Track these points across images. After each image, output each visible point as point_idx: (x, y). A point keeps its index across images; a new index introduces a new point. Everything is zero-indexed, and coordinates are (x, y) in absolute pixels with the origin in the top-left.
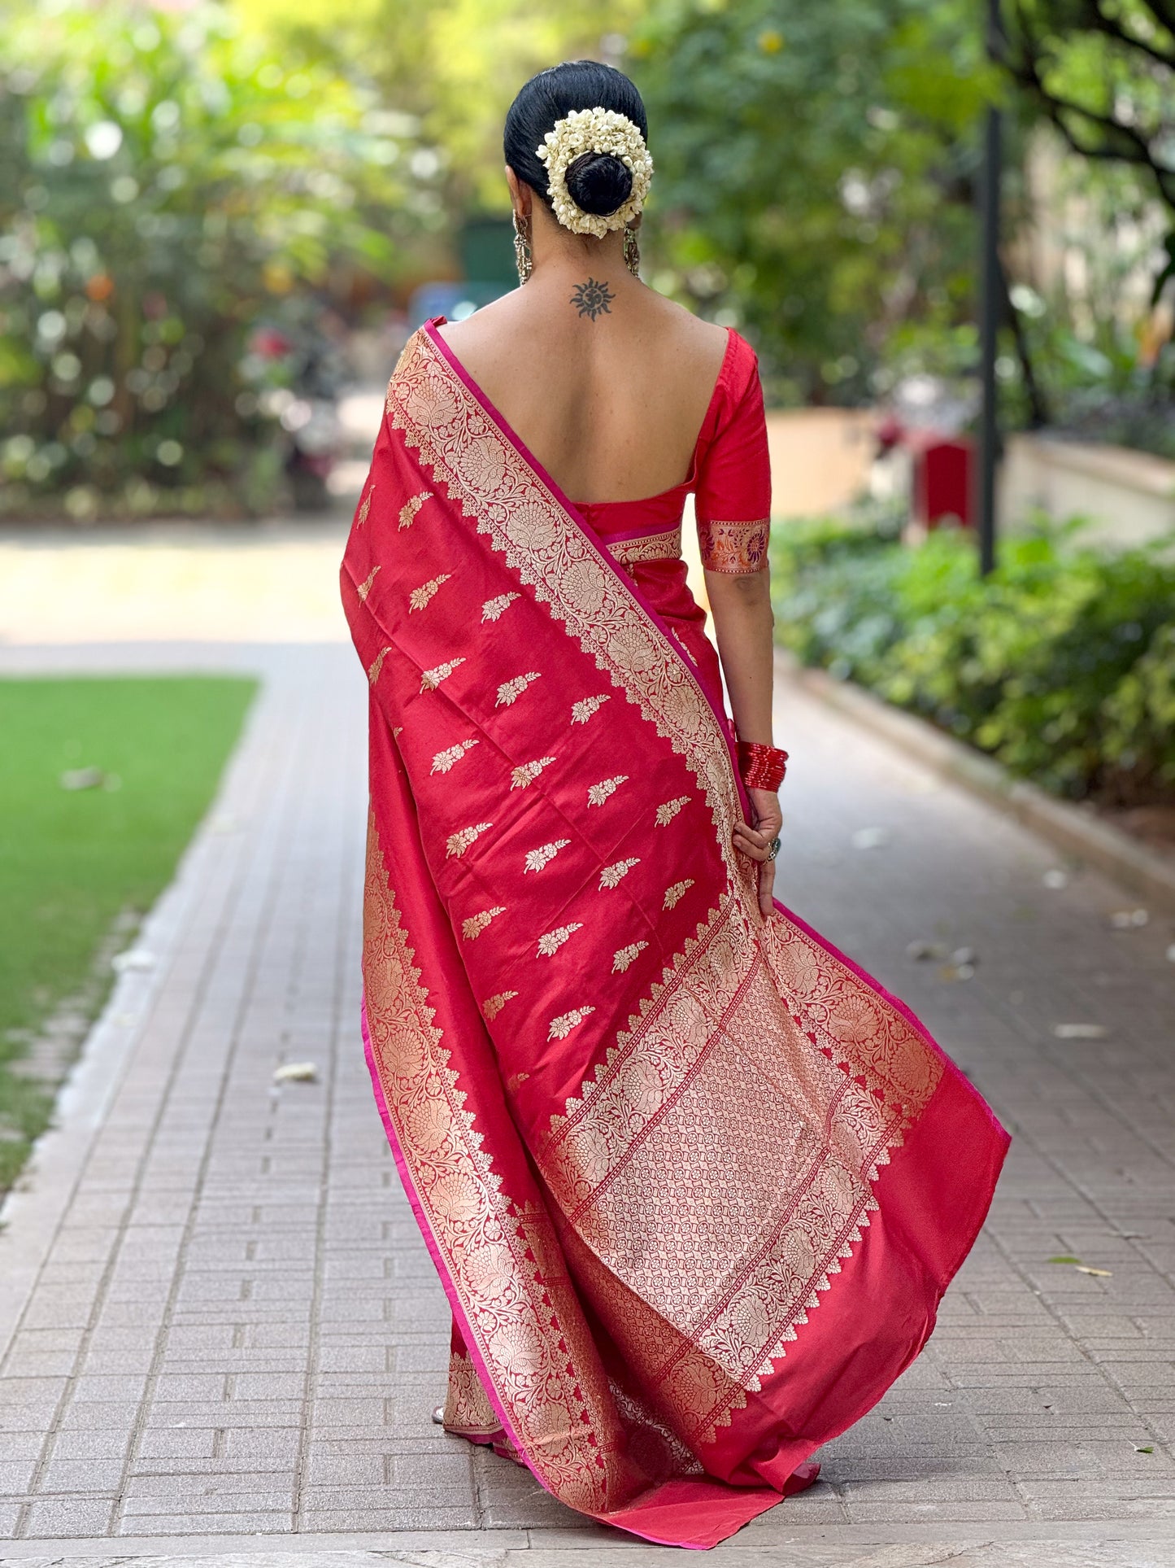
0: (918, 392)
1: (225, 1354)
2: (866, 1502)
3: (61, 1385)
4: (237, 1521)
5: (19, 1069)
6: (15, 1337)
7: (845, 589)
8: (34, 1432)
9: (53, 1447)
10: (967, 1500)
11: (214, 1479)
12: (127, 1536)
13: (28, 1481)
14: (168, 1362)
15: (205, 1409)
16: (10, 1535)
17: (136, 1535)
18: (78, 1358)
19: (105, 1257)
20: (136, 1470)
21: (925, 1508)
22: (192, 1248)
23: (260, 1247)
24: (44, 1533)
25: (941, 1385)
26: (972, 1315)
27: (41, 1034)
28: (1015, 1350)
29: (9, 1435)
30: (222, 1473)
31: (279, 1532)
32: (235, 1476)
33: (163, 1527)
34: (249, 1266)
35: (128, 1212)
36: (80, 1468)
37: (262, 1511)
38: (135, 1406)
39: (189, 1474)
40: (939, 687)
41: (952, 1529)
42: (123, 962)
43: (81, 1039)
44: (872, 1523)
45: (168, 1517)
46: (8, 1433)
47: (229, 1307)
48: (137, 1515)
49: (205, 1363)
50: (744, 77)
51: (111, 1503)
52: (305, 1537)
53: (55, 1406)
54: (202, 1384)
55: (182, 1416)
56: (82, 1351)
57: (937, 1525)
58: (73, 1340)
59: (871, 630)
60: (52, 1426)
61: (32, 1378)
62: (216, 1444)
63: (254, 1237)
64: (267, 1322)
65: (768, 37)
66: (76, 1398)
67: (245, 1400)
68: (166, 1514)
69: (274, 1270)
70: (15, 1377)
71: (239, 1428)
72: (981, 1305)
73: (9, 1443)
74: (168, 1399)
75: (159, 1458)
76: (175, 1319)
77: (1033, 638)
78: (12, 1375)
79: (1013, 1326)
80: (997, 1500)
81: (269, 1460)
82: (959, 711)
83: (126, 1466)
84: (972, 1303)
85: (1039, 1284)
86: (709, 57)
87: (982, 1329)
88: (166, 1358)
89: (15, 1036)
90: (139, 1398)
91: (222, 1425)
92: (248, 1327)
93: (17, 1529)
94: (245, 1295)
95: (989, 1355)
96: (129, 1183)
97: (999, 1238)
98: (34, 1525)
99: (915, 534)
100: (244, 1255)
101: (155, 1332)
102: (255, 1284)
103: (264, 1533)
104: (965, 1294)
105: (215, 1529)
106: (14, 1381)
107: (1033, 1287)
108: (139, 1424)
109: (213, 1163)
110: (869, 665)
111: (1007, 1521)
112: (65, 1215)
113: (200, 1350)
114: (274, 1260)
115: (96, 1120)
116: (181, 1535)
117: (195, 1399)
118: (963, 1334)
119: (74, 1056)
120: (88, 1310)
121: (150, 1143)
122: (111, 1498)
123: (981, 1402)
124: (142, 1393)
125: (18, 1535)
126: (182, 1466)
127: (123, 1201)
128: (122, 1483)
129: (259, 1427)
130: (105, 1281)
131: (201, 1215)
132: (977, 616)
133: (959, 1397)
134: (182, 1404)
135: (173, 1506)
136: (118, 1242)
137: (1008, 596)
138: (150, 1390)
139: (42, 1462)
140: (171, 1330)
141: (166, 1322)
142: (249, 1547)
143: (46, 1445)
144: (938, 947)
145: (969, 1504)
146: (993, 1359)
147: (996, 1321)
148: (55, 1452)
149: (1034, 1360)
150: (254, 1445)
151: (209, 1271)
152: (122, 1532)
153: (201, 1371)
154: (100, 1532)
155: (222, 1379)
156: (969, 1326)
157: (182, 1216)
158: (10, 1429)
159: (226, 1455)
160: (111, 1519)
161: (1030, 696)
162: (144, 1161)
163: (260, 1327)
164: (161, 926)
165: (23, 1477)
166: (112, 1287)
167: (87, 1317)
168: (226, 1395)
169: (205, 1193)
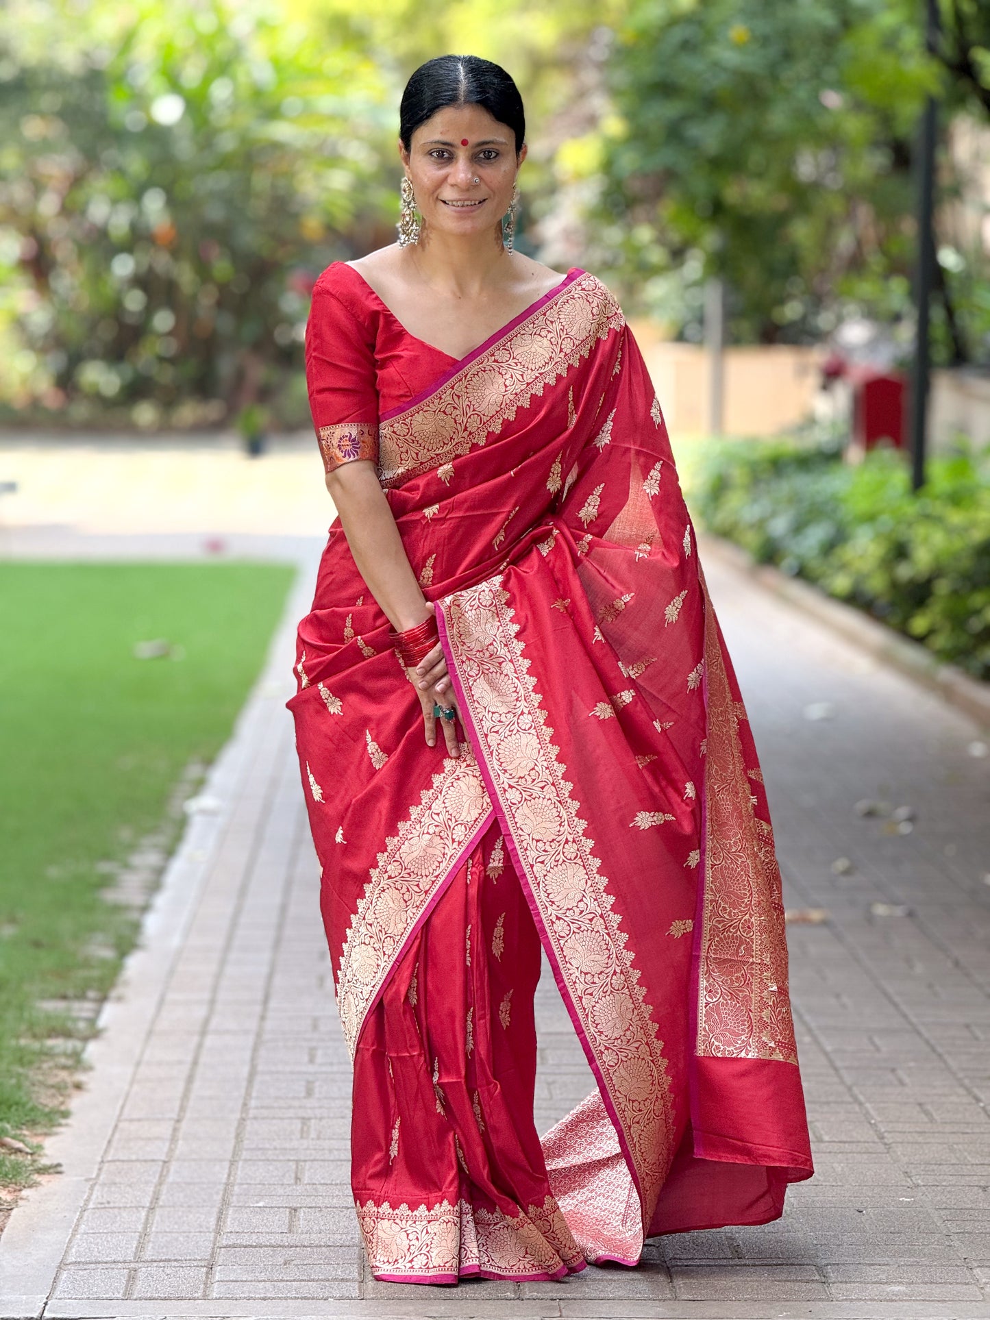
0: (855, 333)
1: (295, 1144)
2: (846, 1282)
3: (157, 1168)
4: (312, 1288)
5: (110, 896)
6: (116, 1126)
7: (795, 499)
8: (137, 1208)
9: (153, 1220)
10: (931, 1283)
11: (291, 1252)
12: (220, 1298)
13: (134, 1249)
14: (247, 1149)
15: (280, 1191)
16: (120, 1296)
17: (227, 1298)
18: (171, 1144)
19: (189, 1058)
20: (225, 1243)
21: (896, 1288)
22: (263, 1052)
23: (320, 1053)
24: (149, 1295)
25: (904, 1183)
26: (926, 1123)
27: (127, 866)
28: (966, 1154)
29: (116, 1211)
30: (297, 1247)
31: (347, 1298)
32: (309, 1249)
33: (250, 1292)
34: (311, 1068)
35: (207, 1021)
36: (177, 1240)
37: (333, 1280)
38: (222, 1187)
39: (269, 1246)
40: (877, 584)
41: (920, 1307)
42: (194, 806)
43: (160, 872)
44: (852, 1300)
45: (253, 1283)
46: (114, 1208)
47: (296, 1103)
48: (227, 1281)
49: (277, 1152)
50: (716, 64)
51: (204, 1270)
52: (370, 1302)
53: (153, 1185)
54: (277, 1169)
55: (261, 1196)
56: (174, 1139)
57: (907, 1303)
58: (165, 1129)
59: (816, 535)
60: (151, 1203)
61: (132, 1161)
62: (291, 1221)
63: (314, 1044)
64: (329, 1118)
65: (738, 32)
66: (170, 1179)
67: (314, 1184)
68: (251, 1281)
69: (332, 1073)
70: (119, 1161)
71: (310, 1207)
72: (934, 1114)
73: (116, 1216)
74: (249, 1181)
75: (243, 1232)
76: (252, 1113)
77: (958, 544)
78: (116, 1158)
79: (963, 1133)
80: (957, 1283)
81: (336, 1236)
82: (892, 604)
83: (216, 1238)
84: (927, 1113)
85: (982, 1097)
86: (687, 46)
87: (937, 1135)
88: (245, 1147)
89: (104, 867)
90: (224, 1180)
91: (295, 1205)
92: (313, 1121)
93: (126, 1290)
94: (309, 1093)
95: (943, 1158)
96: (206, 996)
97: (946, 1056)
98: (140, 1288)
99: (855, 454)
100: (306, 1058)
101: (235, 1124)
102: (317, 1084)
103: (335, 1298)
104: (920, 1105)
105: (294, 1294)
106: (118, 1163)
107: (978, 1100)
108: (225, 1203)
109: (278, 981)
110: (815, 564)
111: (967, 1301)
112: (153, 1022)
113: (274, 1140)
114: (331, 1064)
115: (175, 941)
116: (264, 1299)
117: (271, 1182)
118: (920, 1139)
119: (155, 885)
120: (177, 1104)
121: (223, 962)
122: (205, 1266)
123: (939, 1198)
124: (226, 1176)
125: (127, 1296)
126: (263, 1240)
127: (200, 1012)
128: (213, 1253)
129: (327, 1207)
130: (190, 1080)
131: (269, 1025)
132: (910, 525)
133: (921, 1194)
134: (260, 1186)
135: (257, 1274)
136: (200, 1046)
137: (937, 508)
138: (233, 1173)
139: (145, 1234)
140: (248, 1122)
141: (244, 1115)
142: (323, 1310)
143: (147, 1219)
144: (882, 806)
145: (934, 1286)
146: (946, 1161)
147: (948, 1128)
148: (155, 1225)
149: (982, 1162)
150: (323, 1223)
151: (278, 1072)
152: (215, 1295)
153: (275, 1158)
154: (196, 1295)
155: (293, 1165)
156: (925, 1132)
157: (253, 1024)
158: (117, 1205)
159: (300, 1231)
160: (205, 1284)
161: (955, 593)
162: (219, 976)
163: (324, 1122)
164: (224, 775)
165: (130, 1246)
166: (197, 1084)
167: (177, 1109)
168: (297, 1179)
169: (273, 1004)
